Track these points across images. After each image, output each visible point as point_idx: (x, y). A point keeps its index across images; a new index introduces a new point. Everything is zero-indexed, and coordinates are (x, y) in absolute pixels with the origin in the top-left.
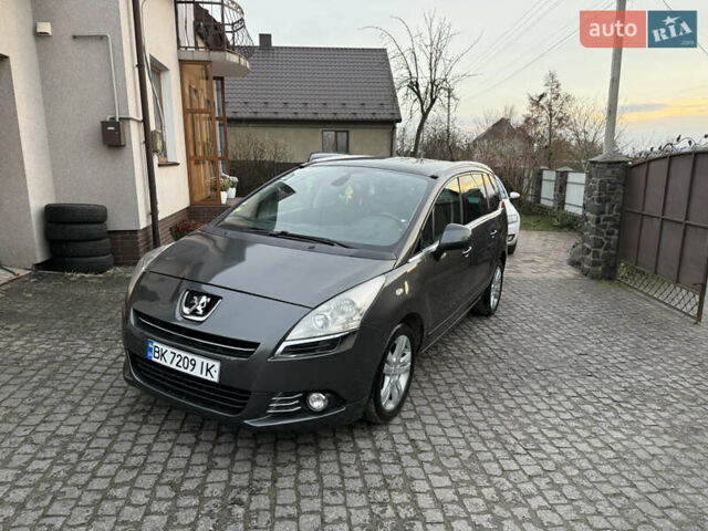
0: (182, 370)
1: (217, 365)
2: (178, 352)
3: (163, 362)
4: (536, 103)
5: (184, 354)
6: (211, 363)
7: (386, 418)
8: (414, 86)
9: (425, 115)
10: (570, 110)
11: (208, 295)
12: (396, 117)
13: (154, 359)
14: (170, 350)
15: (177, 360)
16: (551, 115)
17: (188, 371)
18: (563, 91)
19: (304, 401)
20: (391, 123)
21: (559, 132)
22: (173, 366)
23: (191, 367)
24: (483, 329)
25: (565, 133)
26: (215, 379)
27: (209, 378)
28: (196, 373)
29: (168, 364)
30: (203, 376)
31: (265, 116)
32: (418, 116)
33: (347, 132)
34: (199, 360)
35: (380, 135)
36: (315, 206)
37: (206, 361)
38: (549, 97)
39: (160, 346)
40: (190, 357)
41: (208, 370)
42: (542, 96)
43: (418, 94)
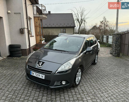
1: (44, 76)
2: (36, 73)
3: (33, 75)
4: (101, 22)
5: (38, 74)
6: (43, 75)
7: (77, 86)
9: (80, 26)
10: (108, 24)
11: (42, 62)
12: (75, 26)
16: (104, 25)
17: (38, 77)
18: (107, 20)
19: (61, 83)
20: (73, 27)
21: (106, 28)
22: (36, 76)
24: (94, 67)
25: (107, 28)
26: (44, 78)
27: (42, 78)
30: (41, 78)
33: (65, 29)
36: (61, 44)
38: (104, 21)
39: (33, 72)
40: (39, 74)
41: (42, 77)
42: (103, 21)
43: (79, 21)
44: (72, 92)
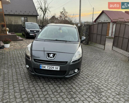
0: (50, 69)
1: (59, 67)
2: (49, 66)
3: (45, 69)
4: (61, 13)
5: (50, 66)
6: (57, 67)
8: (41, 8)
9: (44, 15)
10: (67, 15)
11: (53, 54)
12: (37, 15)
13: (42, 68)
14: (47, 66)
15: (49, 68)
16: (64, 16)
17: (52, 69)
18: (66, 11)
19: (74, 71)
20: (36, 16)
21: (66, 19)
22: (48, 69)
23: (53, 68)
25: (67, 19)
26: (59, 70)
27: (57, 70)
28: (54, 69)
29: (46, 69)
30: (56, 70)
31: (11, 14)
32: (43, 15)
33: (27, 18)
34: (54, 67)
35: (34, 18)
37: (56, 67)
38: (64, 12)
39: (44, 65)
40: (52, 66)
41: (57, 68)
42: (62, 12)
43: (42, 10)
44: (80, 78)
